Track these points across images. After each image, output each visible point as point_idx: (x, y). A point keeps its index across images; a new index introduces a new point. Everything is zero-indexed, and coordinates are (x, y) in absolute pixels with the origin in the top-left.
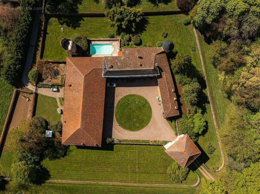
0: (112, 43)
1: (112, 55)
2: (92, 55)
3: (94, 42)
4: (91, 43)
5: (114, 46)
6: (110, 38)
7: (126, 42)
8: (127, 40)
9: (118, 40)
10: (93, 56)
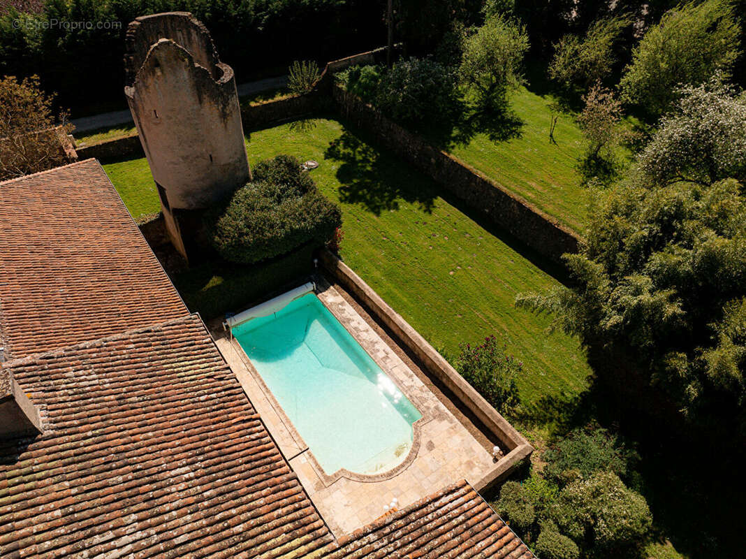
0: (440, 417)
1: (327, 481)
2: (228, 335)
3: (340, 299)
4: (321, 287)
5: (425, 456)
6: (467, 373)
7: (563, 530)
8: (590, 530)
9: (505, 450)
10: (222, 344)
